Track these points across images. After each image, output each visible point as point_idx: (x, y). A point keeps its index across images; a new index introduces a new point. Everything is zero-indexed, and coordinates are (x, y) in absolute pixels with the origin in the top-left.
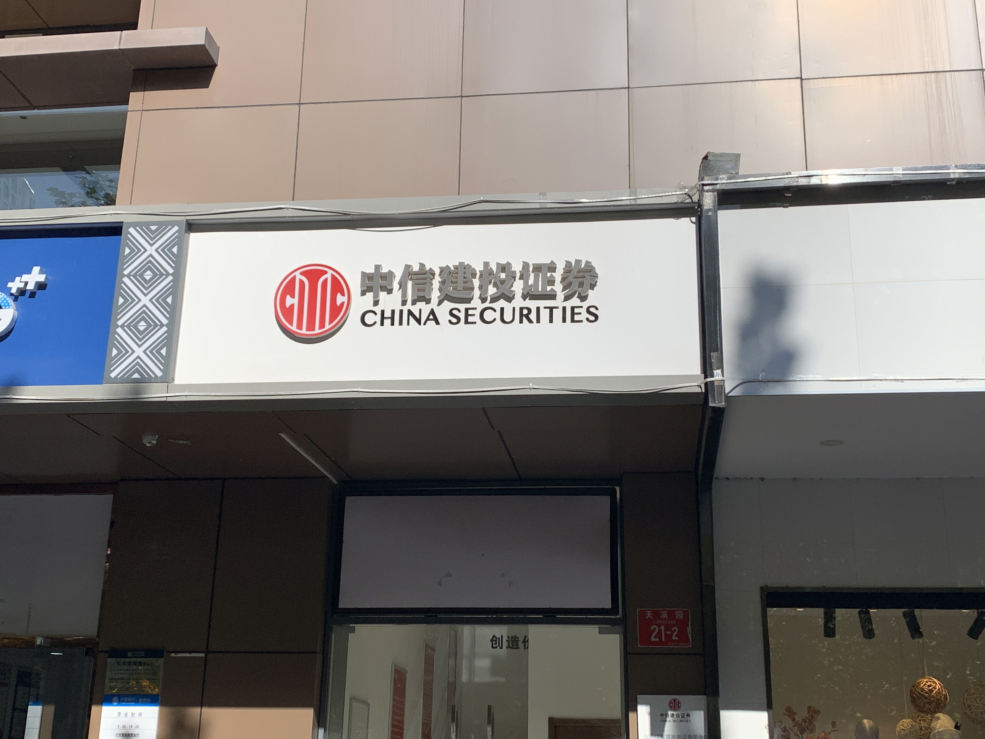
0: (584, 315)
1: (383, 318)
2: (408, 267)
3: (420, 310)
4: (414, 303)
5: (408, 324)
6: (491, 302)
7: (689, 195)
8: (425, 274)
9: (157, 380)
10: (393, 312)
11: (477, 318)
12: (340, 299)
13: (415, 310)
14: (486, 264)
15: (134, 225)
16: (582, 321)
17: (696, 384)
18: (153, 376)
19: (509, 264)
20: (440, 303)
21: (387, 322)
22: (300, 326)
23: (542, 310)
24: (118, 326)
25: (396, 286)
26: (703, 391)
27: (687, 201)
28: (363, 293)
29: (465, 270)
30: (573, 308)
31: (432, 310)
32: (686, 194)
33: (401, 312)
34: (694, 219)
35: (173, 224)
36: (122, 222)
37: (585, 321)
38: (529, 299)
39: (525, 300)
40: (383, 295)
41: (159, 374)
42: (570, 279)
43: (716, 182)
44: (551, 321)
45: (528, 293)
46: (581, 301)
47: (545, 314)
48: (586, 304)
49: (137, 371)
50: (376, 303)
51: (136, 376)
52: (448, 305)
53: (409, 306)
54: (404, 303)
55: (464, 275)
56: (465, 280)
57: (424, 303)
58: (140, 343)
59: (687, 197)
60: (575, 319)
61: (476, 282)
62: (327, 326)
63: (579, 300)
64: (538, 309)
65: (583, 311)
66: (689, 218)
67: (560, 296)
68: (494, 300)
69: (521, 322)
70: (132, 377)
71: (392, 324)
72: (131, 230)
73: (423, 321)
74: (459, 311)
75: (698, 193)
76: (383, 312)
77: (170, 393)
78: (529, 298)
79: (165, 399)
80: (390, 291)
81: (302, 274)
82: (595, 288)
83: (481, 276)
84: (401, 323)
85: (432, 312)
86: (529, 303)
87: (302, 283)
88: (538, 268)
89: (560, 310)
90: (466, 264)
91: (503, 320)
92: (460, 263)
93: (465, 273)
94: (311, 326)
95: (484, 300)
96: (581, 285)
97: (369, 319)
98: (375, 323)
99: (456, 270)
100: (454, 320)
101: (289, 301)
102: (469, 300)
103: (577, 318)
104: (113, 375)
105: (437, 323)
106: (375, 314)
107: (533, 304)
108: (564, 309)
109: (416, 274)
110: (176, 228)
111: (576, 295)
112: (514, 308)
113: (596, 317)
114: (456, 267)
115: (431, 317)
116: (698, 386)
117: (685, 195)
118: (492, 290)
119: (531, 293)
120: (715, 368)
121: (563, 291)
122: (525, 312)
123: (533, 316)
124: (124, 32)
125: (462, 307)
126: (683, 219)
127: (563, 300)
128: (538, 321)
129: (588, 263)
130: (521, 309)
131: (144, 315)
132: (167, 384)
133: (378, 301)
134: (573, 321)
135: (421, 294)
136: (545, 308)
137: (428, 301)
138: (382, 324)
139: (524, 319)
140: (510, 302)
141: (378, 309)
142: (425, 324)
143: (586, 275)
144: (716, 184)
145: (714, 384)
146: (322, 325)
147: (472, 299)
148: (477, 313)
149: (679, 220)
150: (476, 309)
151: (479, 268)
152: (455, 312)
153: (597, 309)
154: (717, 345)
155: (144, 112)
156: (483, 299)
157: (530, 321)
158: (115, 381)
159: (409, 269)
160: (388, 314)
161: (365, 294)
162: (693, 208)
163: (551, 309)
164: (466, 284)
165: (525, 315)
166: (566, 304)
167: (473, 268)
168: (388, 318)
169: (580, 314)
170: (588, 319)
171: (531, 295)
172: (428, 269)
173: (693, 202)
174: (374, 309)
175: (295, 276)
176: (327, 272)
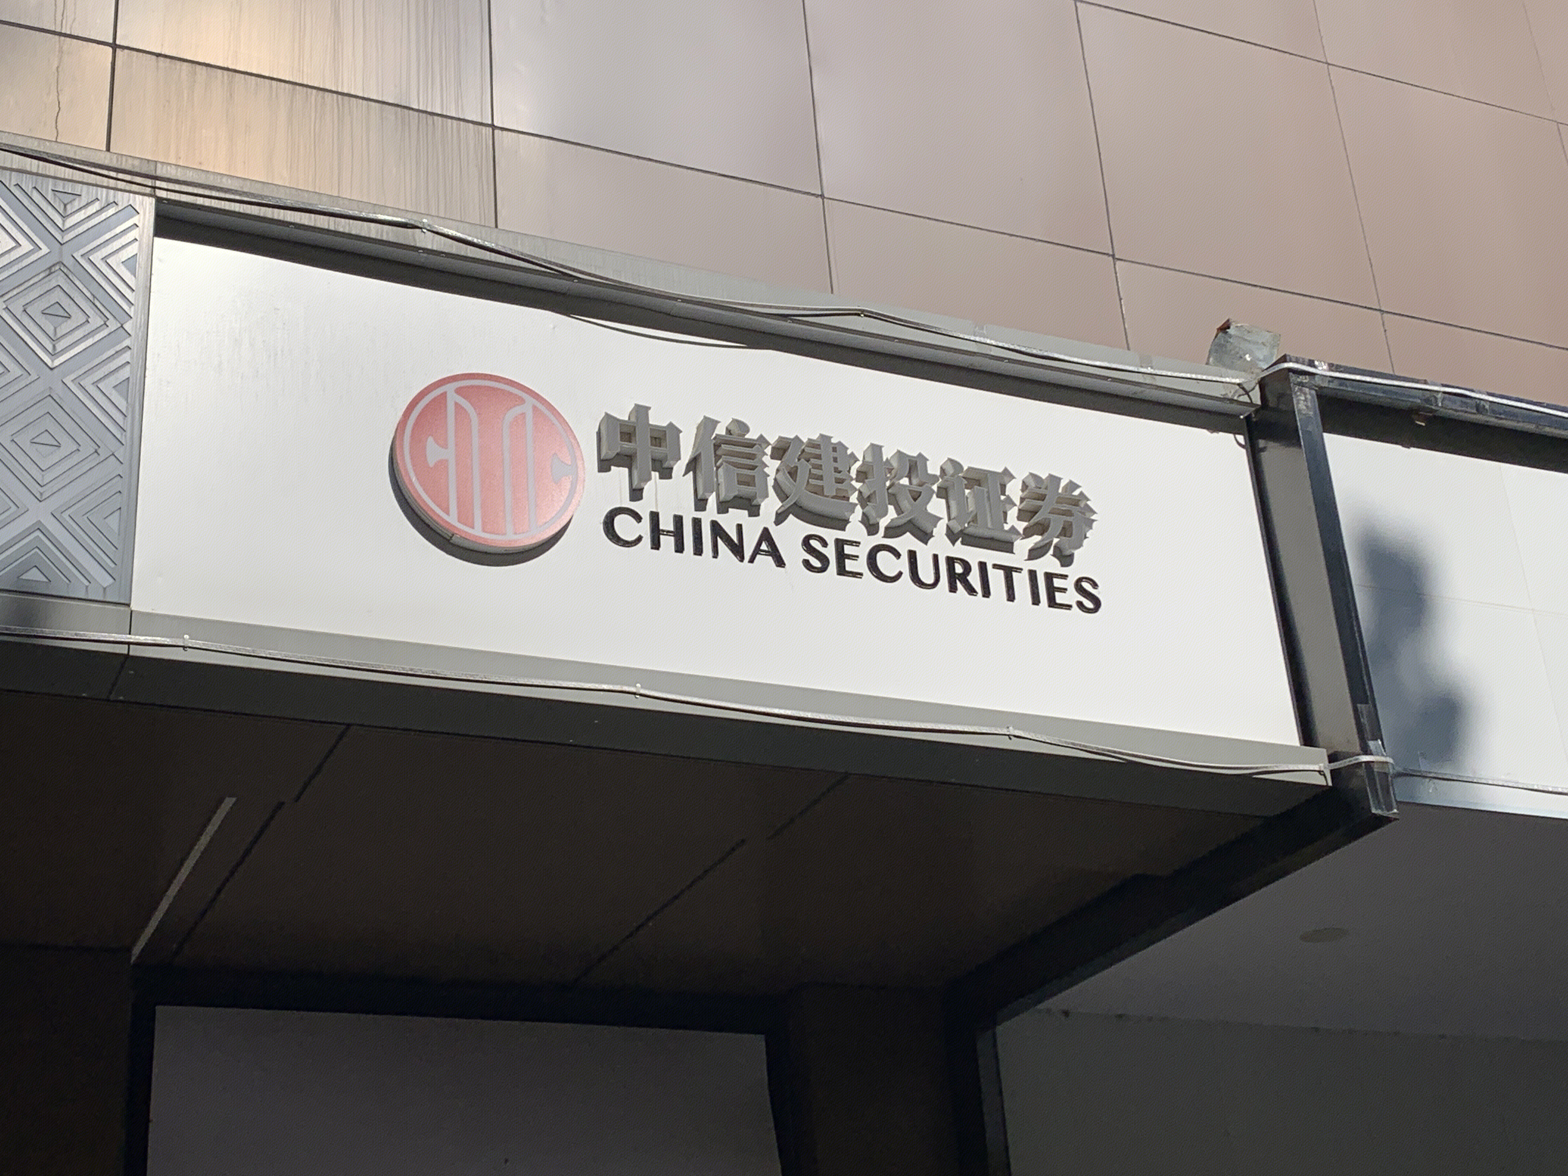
0: (1071, 597)
1: (656, 533)
2: (708, 424)
3: (739, 527)
4: (723, 507)
5: (716, 554)
6: (885, 536)
7: (1243, 389)
8: (747, 444)
9: (94, 594)
10: (678, 521)
11: (860, 565)
13: (728, 523)
14: (876, 449)
16: (1069, 607)
17: (1316, 768)
18: (84, 582)
19: (919, 459)
20: (780, 518)
21: (668, 542)
22: (466, 517)
23: (991, 571)
25: (681, 462)
26: (1330, 784)
27: (1242, 399)
28: (604, 465)
29: (832, 454)
30: (1049, 577)
31: (766, 531)
32: (1239, 385)
33: (697, 523)
34: (1243, 439)
37: (1076, 607)
38: (963, 543)
39: (953, 543)
40: (651, 478)
41: (102, 578)
43: (1312, 370)
44: (1011, 597)
45: (959, 530)
46: (1063, 565)
47: (997, 579)
48: (1072, 573)
49: (35, 563)
50: (636, 494)
51: (35, 576)
52: (798, 527)
53: (712, 513)
54: (701, 504)
55: (836, 465)
56: (838, 475)
57: (746, 512)
59: (1242, 391)
60: (1058, 601)
61: (855, 486)
63: (1057, 562)
64: (983, 566)
65: (1069, 584)
66: (1231, 436)
67: (1023, 546)
68: (893, 531)
69: (953, 589)
70: (23, 576)
71: (680, 548)
73: (748, 552)
74: (825, 544)
75: (1257, 388)
76: (655, 517)
77: (140, 634)
78: (960, 539)
79: (122, 650)
80: (666, 474)
81: (458, 391)
83: (863, 473)
84: (698, 551)
85: (766, 535)
86: (960, 551)
87: (462, 414)
88: (979, 479)
89: (1025, 575)
90: (833, 441)
91: (917, 580)
92: (822, 436)
93: (835, 460)
94: (493, 521)
95: (872, 529)
96: (1065, 530)
97: (624, 526)
98: (639, 539)
99: (817, 451)
100: (815, 562)
101: (434, 452)
102: (841, 523)
103: (1059, 598)
105: (780, 562)
106: (638, 518)
107: (974, 555)
108: (1033, 574)
109: (725, 440)
111: (1051, 551)
112: (936, 557)
113: (1097, 603)
114: (812, 444)
115: (764, 547)
116: (1319, 772)
117: (1238, 387)
118: (890, 512)
119: (966, 531)
120: (1368, 736)
121: (1025, 536)
122: (959, 569)
123: (975, 581)
125: (831, 535)
126: (1222, 434)
127: (1026, 558)
128: (987, 593)
129: (1073, 485)
130: (951, 561)
133: (642, 490)
134: (1052, 603)
135: (746, 490)
136: (995, 566)
137: (754, 511)
138: (656, 545)
139: (959, 585)
140: (926, 543)
141: (642, 509)
142: (752, 560)
143: (1072, 508)
144: (1312, 374)
145: (1372, 768)
147: (847, 521)
148: (863, 552)
149: (1215, 434)
150: (857, 544)
151: (860, 454)
152: (814, 543)
153: (1096, 586)
154: (1365, 690)
156: (870, 525)
159: (711, 428)
160: (666, 524)
161: (609, 470)
162: (1236, 416)
163: (1009, 572)
164: (839, 486)
165: (959, 575)
166: (1034, 565)
167: (849, 452)
168: (668, 533)
169: (1063, 590)
170: (1080, 605)
171: (968, 535)
172: (752, 435)
173: (1251, 404)
174: (634, 506)
175: (444, 395)
176: (522, 401)
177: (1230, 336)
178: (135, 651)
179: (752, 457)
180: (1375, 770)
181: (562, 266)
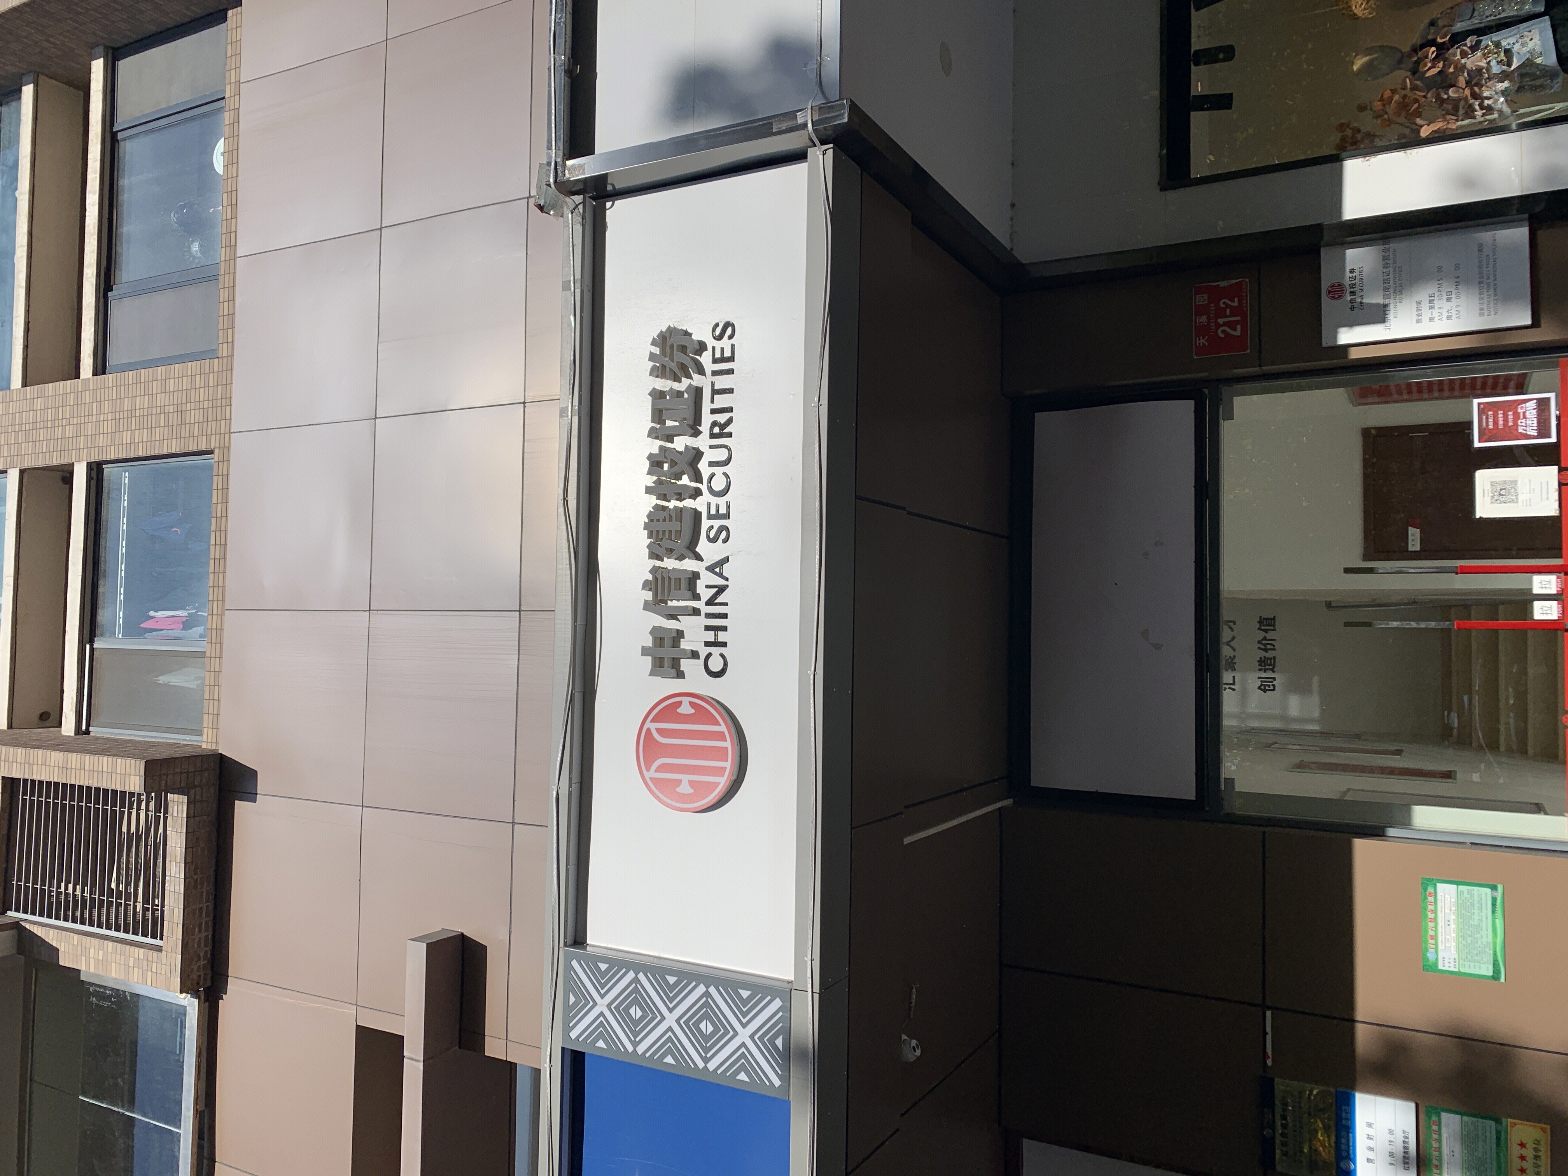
0: (725, 343)
1: (716, 644)
2: (647, 606)
3: (708, 587)
4: (697, 597)
5: (726, 604)
6: (702, 483)
7: (574, 209)
8: (656, 579)
9: (787, 1009)
10: (708, 628)
11: (722, 501)
12: (686, 709)
13: (706, 594)
14: (649, 490)
15: (567, 1030)
16: (733, 346)
17: (821, 157)
18: (781, 1014)
19: (651, 457)
20: (699, 558)
21: (722, 637)
22: (720, 771)
23: (716, 406)
24: (706, 1067)
25: (672, 624)
26: (831, 145)
27: (581, 211)
28: (680, 675)
29: (655, 521)
30: (715, 361)
31: (708, 569)
32: (572, 213)
33: (709, 616)
34: (609, 204)
35: (569, 968)
36: (563, 1049)
37: (732, 341)
38: (700, 425)
39: (701, 432)
40: (685, 645)
41: (777, 1003)
42: (673, 366)
43: (553, 164)
44: (730, 391)
45: (692, 428)
46: (706, 350)
47: (721, 401)
48: (710, 342)
49: (772, 1041)
50: (695, 655)
51: (779, 1042)
52: (703, 546)
53: (700, 605)
54: (696, 612)
55: (661, 520)
56: (667, 519)
57: (697, 580)
58: (732, 1033)
59: (576, 211)
60: (729, 355)
61: (673, 504)
62: (722, 728)
63: (705, 353)
64: (714, 411)
65: (718, 345)
66: (608, 213)
67: (697, 380)
68: (698, 477)
69: (730, 435)
70: (781, 1049)
71: (724, 628)
72: (573, 1035)
73: (721, 582)
74: (711, 527)
75: (573, 197)
76: (707, 644)
77: (807, 986)
78: (698, 427)
79: (816, 996)
80: (680, 634)
81: (648, 770)
82: (689, 331)
83: (665, 498)
84: (725, 616)
85: (711, 569)
86: (705, 427)
87: (662, 768)
88: (658, 415)
89: (715, 378)
90: (647, 521)
91: (727, 462)
92: (645, 529)
93: (658, 520)
94: (721, 753)
95: (697, 493)
96: (683, 349)
97: (716, 665)
98: (722, 655)
99: (654, 533)
100: (723, 535)
101: (685, 788)
102: (697, 515)
103: (727, 354)
104: (777, 1082)
105: (726, 560)
106: (709, 655)
107: (707, 419)
108: (715, 373)
109: (656, 595)
110: (574, 963)
111: (698, 357)
112: (711, 447)
113: (728, 325)
114: (650, 536)
115: (717, 570)
116: (824, 155)
118: (685, 480)
119: (691, 423)
120: (795, 122)
121: (691, 378)
123: (722, 418)
124: (405, 1054)
125: (705, 524)
126: (607, 220)
127: (704, 377)
128: (730, 410)
129: (654, 343)
130: (713, 436)
131: (690, 1024)
132: (793, 991)
133: (692, 651)
134: (731, 359)
135: (684, 584)
136: (712, 401)
137: (696, 576)
138: (724, 644)
139: (727, 430)
140: (703, 453)
141: (703, 651)
142: (727, 580)
143: (668, 344)
144: (556, 163)
145: (816, 121)
146: (720, 736)
147: (696, 510)
148: (714, 500)
149: (608, 225)
150: (709, 505)
151: (653, 500)
152: (712, 535)
153: (717, 325)
154: (763, 125)
155: (509, 1038)
157: (730, 421)
158: (785, 1078)
159: (649, 604)
160: (710, 636)
161: (683, 672)
162: (594, 207)
163: (715, 392)
164: (674, 519)
165: (720, 430)
166: (708, 372)
167: (652, 510)
168: (716, 635)
169: (722, 349)
170: (731, 337)
171: (695, 422)
172: (650, 577)
173: (584, 203)
174: (703, 657)
175: (651, 779)
176: (649, 730)
177: (545, 202)
178: (817, 989)
179: (663, 578)
180: (817, 118)
181: (566, 703)
